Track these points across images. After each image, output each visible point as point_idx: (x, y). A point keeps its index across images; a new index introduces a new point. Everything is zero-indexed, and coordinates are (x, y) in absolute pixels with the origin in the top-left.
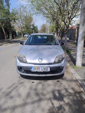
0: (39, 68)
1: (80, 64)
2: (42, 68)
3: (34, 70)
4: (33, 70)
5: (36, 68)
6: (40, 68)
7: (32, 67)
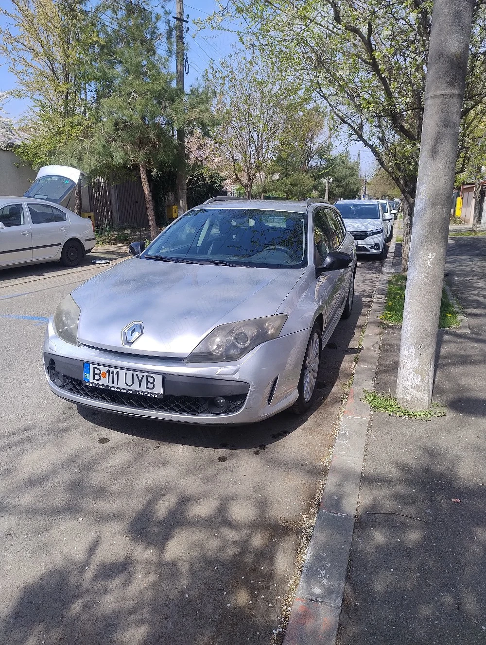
0: (116, 370)
1: (417, 388)
2: (130, 373)
3: (97, 377)
4: (91, 378)
5: (104, 370)
6: (122, 373)
7: (89, 363)
